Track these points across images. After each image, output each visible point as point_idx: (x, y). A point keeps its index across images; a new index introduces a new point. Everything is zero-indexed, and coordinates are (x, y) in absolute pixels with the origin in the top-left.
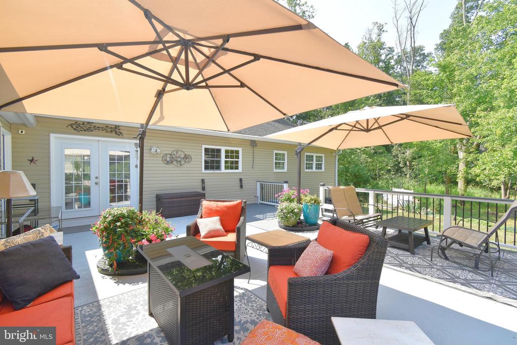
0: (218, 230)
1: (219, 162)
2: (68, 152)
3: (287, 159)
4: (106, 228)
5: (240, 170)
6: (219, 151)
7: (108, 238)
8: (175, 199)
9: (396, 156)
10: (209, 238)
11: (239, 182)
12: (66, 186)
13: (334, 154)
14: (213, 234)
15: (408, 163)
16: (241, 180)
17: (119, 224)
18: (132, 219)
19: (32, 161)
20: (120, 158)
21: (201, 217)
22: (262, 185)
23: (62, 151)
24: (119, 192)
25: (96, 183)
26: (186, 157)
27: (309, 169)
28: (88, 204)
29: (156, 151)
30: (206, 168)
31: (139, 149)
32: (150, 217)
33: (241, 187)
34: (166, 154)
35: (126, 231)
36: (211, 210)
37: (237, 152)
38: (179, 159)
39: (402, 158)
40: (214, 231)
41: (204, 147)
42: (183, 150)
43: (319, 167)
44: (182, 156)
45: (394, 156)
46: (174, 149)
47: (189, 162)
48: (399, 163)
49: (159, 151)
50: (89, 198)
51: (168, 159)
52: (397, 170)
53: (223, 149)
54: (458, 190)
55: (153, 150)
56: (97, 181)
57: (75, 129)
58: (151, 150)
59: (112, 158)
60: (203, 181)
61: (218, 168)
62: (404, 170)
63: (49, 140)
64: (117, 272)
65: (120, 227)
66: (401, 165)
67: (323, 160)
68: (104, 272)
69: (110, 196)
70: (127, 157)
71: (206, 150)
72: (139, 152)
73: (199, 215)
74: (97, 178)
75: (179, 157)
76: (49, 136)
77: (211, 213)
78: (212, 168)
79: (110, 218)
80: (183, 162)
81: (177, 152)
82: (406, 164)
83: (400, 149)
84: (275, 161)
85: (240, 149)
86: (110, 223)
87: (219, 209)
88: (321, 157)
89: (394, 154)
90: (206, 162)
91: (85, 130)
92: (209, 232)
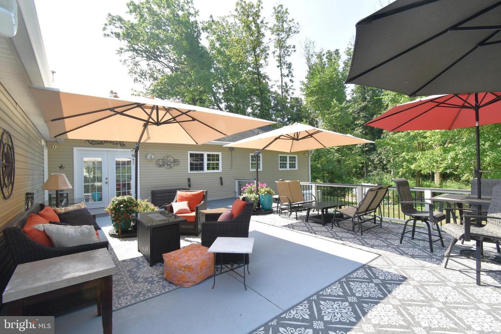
0: (185, 210)
1: (202, 164)
2: (86, 159)
3: (262, 160)
4: (114, 209)
5: (220, 170)
6: (202, 155)
7: (115, 214)
8: (165, 194)
10: (179, 214)
11: (219, 181)
12: (85, 185)
13: (307, 155)
14: (182, 211)
16: (221, 178)
17: (122, 206)
18: (130, 203)
19: (61, 167)
20: (124, 163)
21: (176, 202)
22: (239, 182)
23: (82, 159)
24: (123, 189)
25: (106, 183)
26: (175, 161)
27: (283, 167)
28: (101, 199)
29: (151, 157)
30: (192, 169)
31: (134, 158)
32: (142, 203)
33: (222, 184)
34: (159, 159)
35: (127, 210)
36: (182, 197)
37: (218, 156)
38: (169, 163)
39: (385, 156)
40: (183, 210)
41: (189, 152)
42: (172, 156)
43: (292, 166)
44: (172, 160)
45: (379, 154)
46: (165, 155)
47: (177, 165)
48: (383, 160)
49: (153, 157)
50: (101, 194)
51: (161, 163)
52: (383, 167)
53: (205, 154)
55: (149, 157)
56: (107, 181)
57: (91, 143)
58: (147, 156)
59: (118, 163)
60: (189, 180)
61: (202, 169)
62: (388, 166)
63: (73, 152)
64: (121, 236)
65: (122, 207)
67: (297, 161)
68: (113, 236)
69: (117, 193)
70: (129, 163)
71: (192, 155)
72: (135, 160)
73: (175, 201)
74: (107, 179)
75: (169, 161)
76: (73, 149)
77: (182, 199)
78: (197, 169)
79: (117, 202)
80: (172, 165)
81: (167, 157)
82: (389, 161)
84: (251, 162)
85: (220, 154)
86: (116, 205)
87: (187, 196)
88: (295, 157)
90: (191, 164)
91: (98, 144)
92: (179, 210)
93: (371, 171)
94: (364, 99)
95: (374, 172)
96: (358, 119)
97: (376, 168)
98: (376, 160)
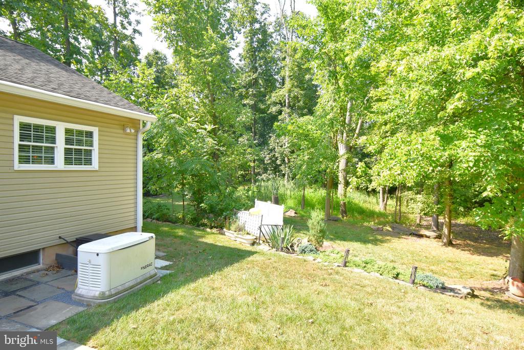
9: (273, 150)
15: (286, 159)
39: (279, 153)
43: (80, 158)
45: (271, 150)
48: (277, 159)
52: (275, 168)
54: (339, 195)
62: (282, 168)
66: (278, 162)
67: (96, 143)
82: (284, 160)
83: (278, 141)
89: (271, 147)
93: (259, 174)
94: (255, 69)
95: (264, 176)
96: (246, 97)
97: (265, 170)
98: (267, 158)
